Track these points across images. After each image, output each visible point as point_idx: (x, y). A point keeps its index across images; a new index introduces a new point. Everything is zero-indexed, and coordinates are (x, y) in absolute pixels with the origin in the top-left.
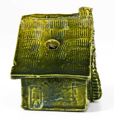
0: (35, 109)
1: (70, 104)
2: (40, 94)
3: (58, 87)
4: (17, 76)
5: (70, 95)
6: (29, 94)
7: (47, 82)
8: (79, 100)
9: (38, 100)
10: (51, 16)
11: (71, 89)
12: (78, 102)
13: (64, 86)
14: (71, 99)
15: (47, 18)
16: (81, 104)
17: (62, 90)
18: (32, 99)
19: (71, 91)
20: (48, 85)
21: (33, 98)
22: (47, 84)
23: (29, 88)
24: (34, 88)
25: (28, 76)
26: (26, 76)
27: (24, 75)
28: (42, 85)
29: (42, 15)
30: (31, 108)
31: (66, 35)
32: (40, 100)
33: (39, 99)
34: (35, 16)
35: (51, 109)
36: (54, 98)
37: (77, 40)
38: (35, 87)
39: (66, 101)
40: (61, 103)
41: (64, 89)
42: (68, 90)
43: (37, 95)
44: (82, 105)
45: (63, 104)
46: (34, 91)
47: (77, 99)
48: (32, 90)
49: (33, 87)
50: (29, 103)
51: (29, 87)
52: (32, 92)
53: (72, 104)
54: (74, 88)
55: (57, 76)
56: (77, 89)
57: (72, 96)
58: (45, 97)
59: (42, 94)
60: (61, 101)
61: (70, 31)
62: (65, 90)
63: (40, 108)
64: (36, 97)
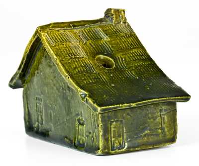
0: (118, 151)
1: (158, 138)
2: (121, 130)
3: (144, 117)
4: (108, 108)
5: (158, 125)
7: (130, 112)
8: (168, 131)
9: (119, 139)
11: (159, 118)
12: (167, 133)
13: (150, 115)
14: (160, 131)
15: (73, 28)
16: (171, 135)
17: (149, 120)
18: (113, 139)
19: (159, 120)
20: (131, 117)
21: (113, 137)
22: (130, 115)
24: (114, 123)
25: (121, 107)
26: (119, 107)
27: (116, 106)
28: (124, 118)
30: (113, 152)
31: (112, 47)
32: (121, 138)
33: (120, 137)
34: (55, 25)
35: (137, 149)
36: (139, 133)
37: (131, 52)
38: (116, 121)
39: (153, 135)
42: (155, 120)
43: (118, 132)
44: (172, 137)
45: (151, 140)
46: (114, 128)
47: (166, 130)
48: (112, 126)
49: (113, 121)
52: (112, 129)
53: (161, 137)
54: (163, 115)
55: (156, 101)
56: (166, 117)
57: (160, 126)
58: (128, 133)
59: (124, 129)
61: (113, 42)
62: (152, 120)
63: (124, 150)
64: (117, 135)
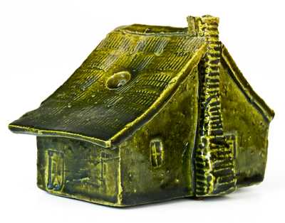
1: (97, 191)
2: (61, 166)
3: (85, 158)
5: (98, 174)
6: (48, 164)
8: (109, 186)
9: (58, 176)
10: (154, 29)
11: (100, 163)
12: (108, 188)
13: (91, 157)
14: (100, 182)
15: (145, 33)
16: (111, 193)
17: (89, 163)
18: (52, 175)
19: (99, 166)
20: (72, 152)
21: (53, 173)
22: (71, 150)
23: (47, 154)
24: (55, 154)
28: (65, 151)
29: (144, 26)
30: (49, 190)
31: (150, 64)
32: (61, 177)
33: (60, 175)
37: (159, 75)
39: (93, 185)
40: (87, 188)
41: (91, 161)
42: (95, 165)
43: (58, 167)
44: (113, 195)
45: (89, 190)
46: (54, 160)
47: (107, 183)
48: (52, 158)
50: (46, 181)
51: (47, 151)
52: (53, 162)
53: (100, 190)
54: (104, 161)
56: (107, 165)
57: (100, 176)
58: (67, 173)
59: (65, 167)
60: (88, 183)
61: (159, 58)
62: (92, 164)
64: (57, 171)
